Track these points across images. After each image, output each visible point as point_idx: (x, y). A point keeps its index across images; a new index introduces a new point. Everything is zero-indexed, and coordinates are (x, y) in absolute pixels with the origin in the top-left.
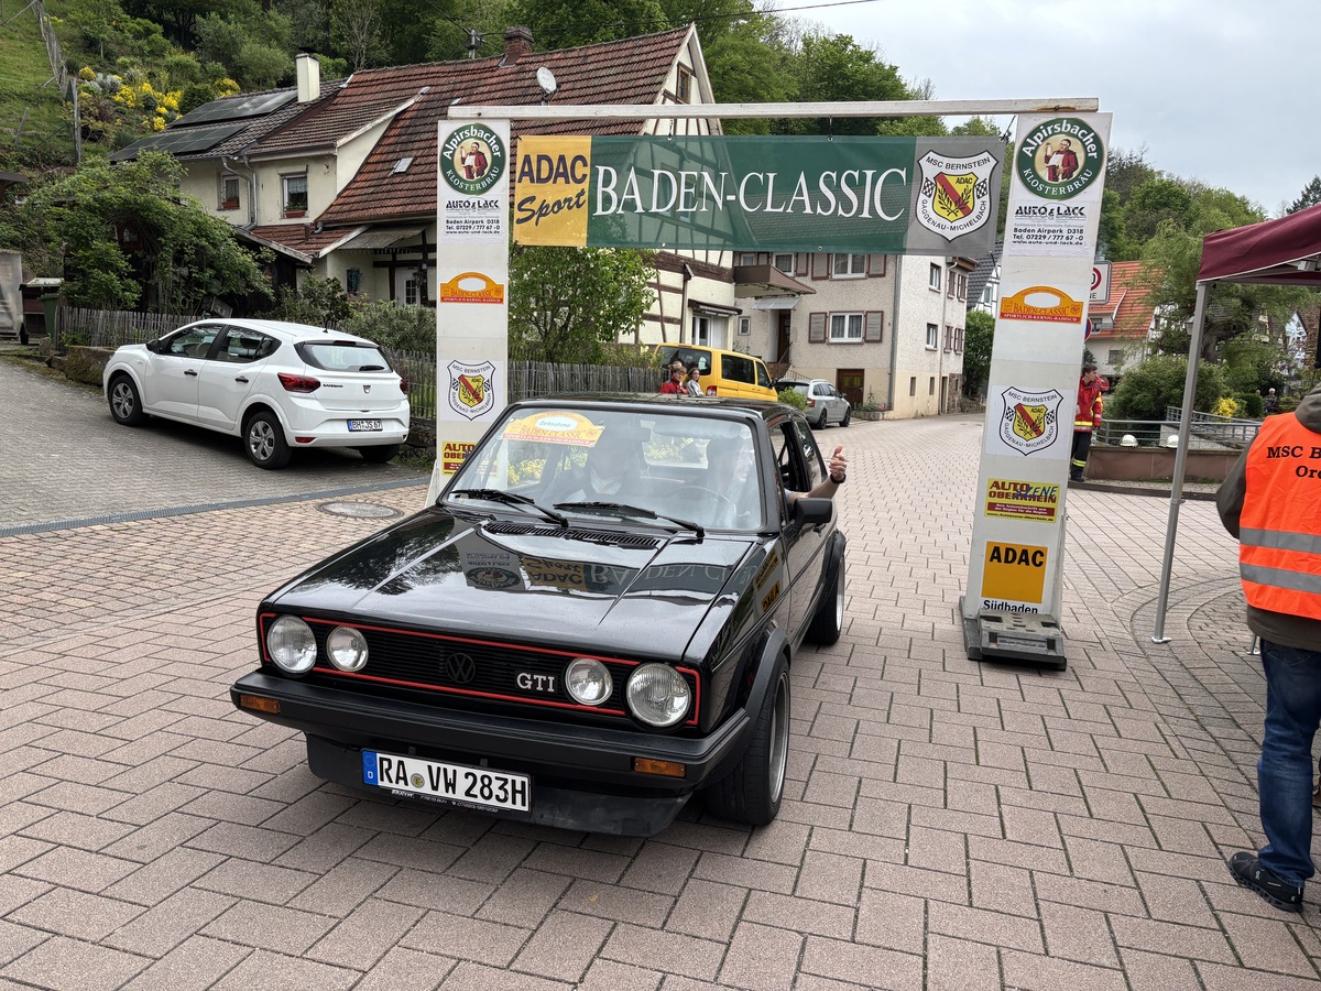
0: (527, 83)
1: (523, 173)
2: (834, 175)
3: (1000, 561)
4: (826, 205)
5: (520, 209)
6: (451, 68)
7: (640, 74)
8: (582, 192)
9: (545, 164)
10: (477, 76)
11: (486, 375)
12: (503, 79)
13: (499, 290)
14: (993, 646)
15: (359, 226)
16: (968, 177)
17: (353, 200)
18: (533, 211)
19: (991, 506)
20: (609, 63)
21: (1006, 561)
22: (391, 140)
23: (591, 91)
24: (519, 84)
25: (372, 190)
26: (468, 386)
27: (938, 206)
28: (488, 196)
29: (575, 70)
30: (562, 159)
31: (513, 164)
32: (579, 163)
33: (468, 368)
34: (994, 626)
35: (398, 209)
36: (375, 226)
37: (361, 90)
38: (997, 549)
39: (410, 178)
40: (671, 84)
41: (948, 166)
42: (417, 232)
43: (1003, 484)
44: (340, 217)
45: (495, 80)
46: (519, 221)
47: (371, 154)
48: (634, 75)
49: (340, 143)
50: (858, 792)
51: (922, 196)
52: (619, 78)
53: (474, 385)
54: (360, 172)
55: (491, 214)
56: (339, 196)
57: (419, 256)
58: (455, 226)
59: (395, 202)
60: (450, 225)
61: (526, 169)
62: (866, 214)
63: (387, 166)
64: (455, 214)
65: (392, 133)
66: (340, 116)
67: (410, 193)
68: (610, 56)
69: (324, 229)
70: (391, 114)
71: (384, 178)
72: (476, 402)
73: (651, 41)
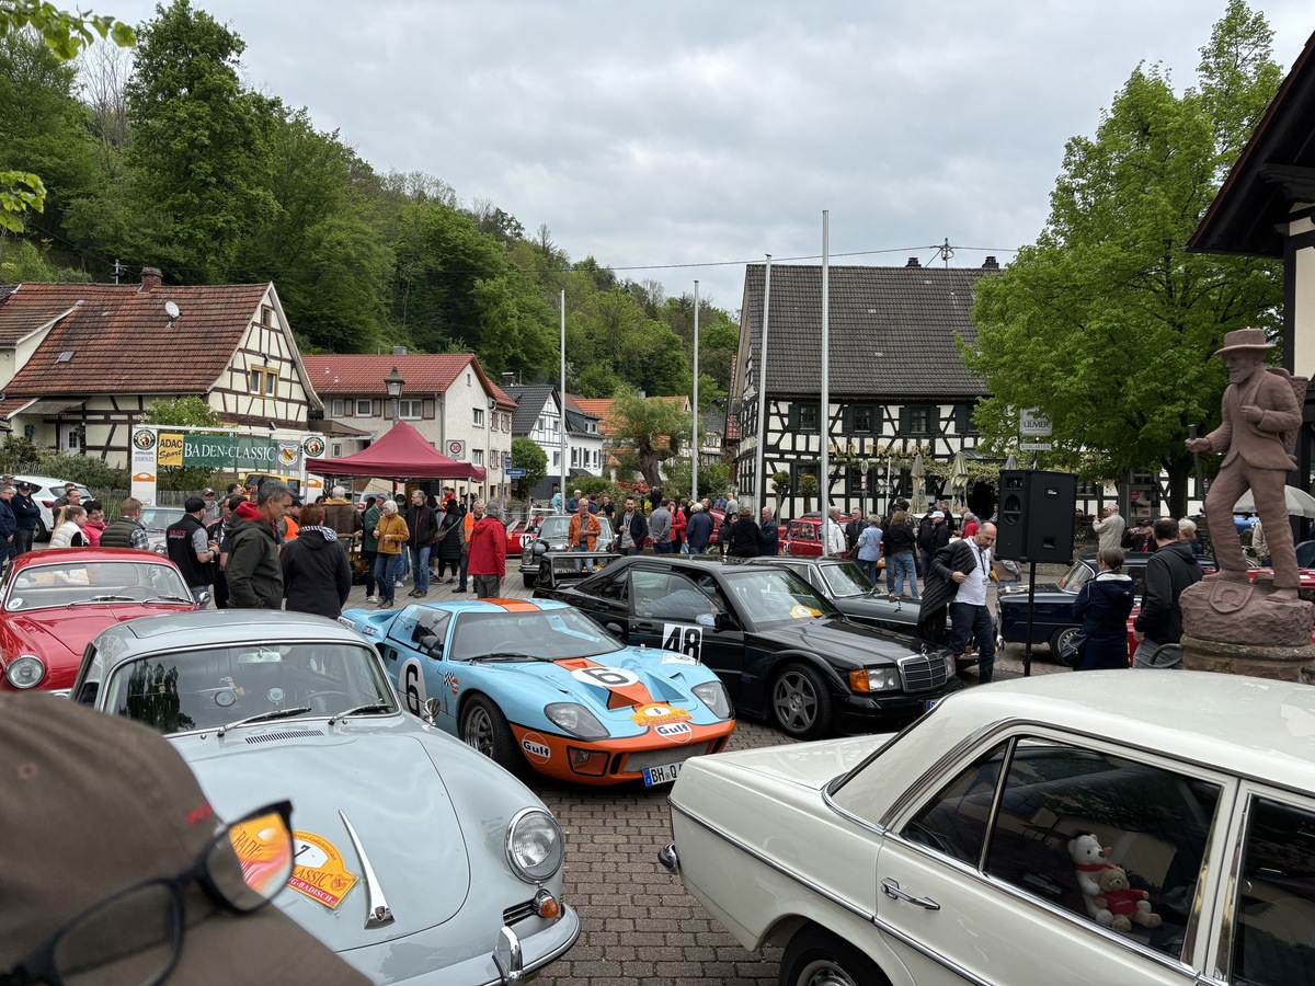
0: (158, 307)
5: (161, 455)
6: (100, 289)
7: (236, 311)
8: (181, 450)
9: (168, 442)
10: (121, 297)
12: (141, 301)
13: (153, 478)
15: (34, 397)
17: (29, 378)
18: (165, 455)
20: (216, 301)
22: (56, 337)
23: (203, 318)
24: (152, 307)
28: (150, 451)
29: (192, 302)
30: (174, 440)
31: (158, 442)
32: (179, 442)
35: (65, 388)
36: (45, 397)
37: (28, 297)
39: (72, 366)
40: (257, 317)
42: (80, 403)
44: (19, 390)
45: (135, 302)
46: (161, 458)
47: (40, 346)
48: (233, 311)
49: (19, 342)
52: (223, 311)
54: (31, 359)
55: (151, 456)
56: (16, 375)
57: (80, 417)
58: (139, 459)
59: (62, 383)
61: (162, 443)
63: (53, 356)
64: (139, 456)
65: (57, 331)
67: (72, 377)
68: (217, 295)
69: (6, 398)
70: (55, 320)
71: (52, 364)
73: (244, 289)
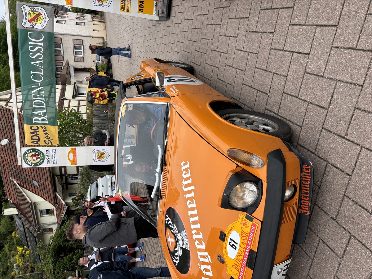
0: (6, 148)
1: (37, 143)
2: (31, 53)
3: (143, 9)
4: (40, 56)
5: (48, 144)
6: (3, 171)
8: (42, 127)
9: (33, 138)
10: (5, 163)
11: (97, 152)
12: (5, 155)
13: (72, 149)
14: (165, 13)
16: (29, 13)
17: (47, 196)
18: (48, 140)
19: (128, 11)
21: (143, 7)
22: (28, 187)
23: (7, 129)
24: (6, 150)
25: (44, 191)
26: (100, 157)
27: (39, 23)
28: (45, 153)
30: (32, 133)
31: (35, 146)
32: (32, 128)
33: (95, 157)
34: (160, 12)
35: (49, 183)
36: (55, 190)
37: (12, 196)
38: (140, 10)
39: (39, 180)
41: (26, 19)
42: (56, 178)
43: (121, 7)
44: (53, 200)
45: (6, 157)
46: (52, 144)
47: (33, 192)
49: (30, 201)
50: (198, 51)
51: (36, 27)
53: (100, 155)
54: (39, 195)
55: (50, 152)
56: (46, 200)
57: (64, 177)
58: (54, 162)
59: (47, 184)
60: (54, 163)
61: (36, 143)
62: (42, 44)
63: (36, 188)
64: (51, 162)
65: (25, 187)
66: (21, 202)
67: (44, 180)
69: (57, 204)
70: (19, 187)
71: (40, 188)
72: (104, 154)
